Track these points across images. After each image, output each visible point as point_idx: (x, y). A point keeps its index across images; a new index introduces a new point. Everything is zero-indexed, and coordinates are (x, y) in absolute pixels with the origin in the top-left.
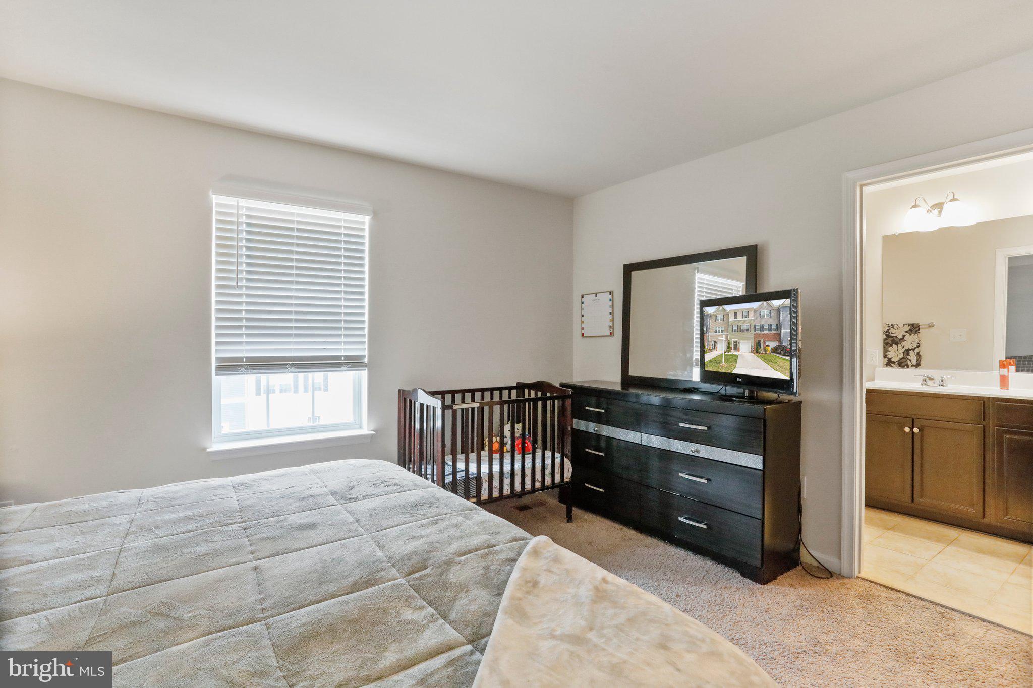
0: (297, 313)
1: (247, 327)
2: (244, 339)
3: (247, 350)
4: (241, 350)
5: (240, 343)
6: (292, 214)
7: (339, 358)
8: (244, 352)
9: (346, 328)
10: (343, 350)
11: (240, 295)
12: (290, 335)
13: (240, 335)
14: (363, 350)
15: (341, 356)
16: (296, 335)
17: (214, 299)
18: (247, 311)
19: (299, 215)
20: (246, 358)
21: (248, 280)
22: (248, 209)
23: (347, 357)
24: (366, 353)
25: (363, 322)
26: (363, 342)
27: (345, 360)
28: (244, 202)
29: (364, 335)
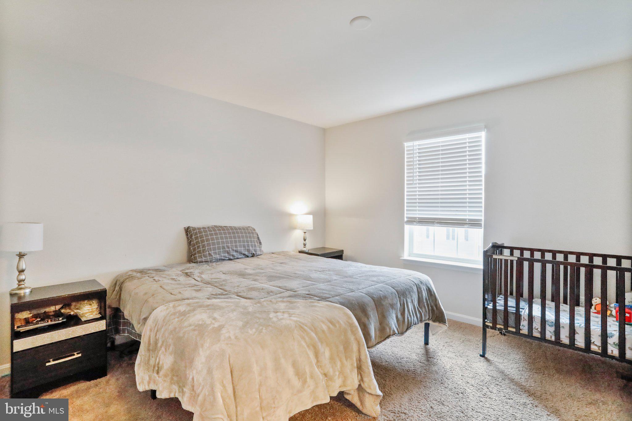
0: (442, 195)
1: (419, 203)
2: (418, 208)
3: (419, 214)
4: (416, 214)
5: (416, 210)
6: (439, 142)
7: (465, 220)
8: (418, 215)
9: (469, 203)
10: (468, 216)
11: (416, 188)
12: (438, 207)
13: (415, 207)
14: (481, 216)
15: (466, 219)
16: (441, 207)
17: (406, 190)
18: (419, 195)
19: (442, 142)
20: (418, 217)
21: (419, 180)
22: (419, 145)
23: (470, 220)
24: (483, 218)
25: (481, 198)
26: (481, 211)
27: (468, 221)
28: (417, 143)
29: (481, 207)
